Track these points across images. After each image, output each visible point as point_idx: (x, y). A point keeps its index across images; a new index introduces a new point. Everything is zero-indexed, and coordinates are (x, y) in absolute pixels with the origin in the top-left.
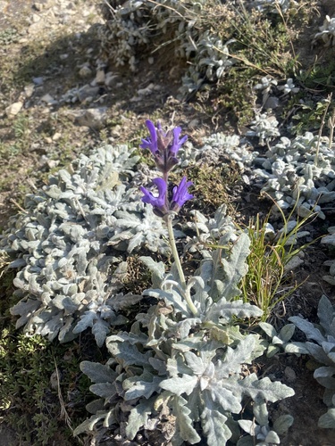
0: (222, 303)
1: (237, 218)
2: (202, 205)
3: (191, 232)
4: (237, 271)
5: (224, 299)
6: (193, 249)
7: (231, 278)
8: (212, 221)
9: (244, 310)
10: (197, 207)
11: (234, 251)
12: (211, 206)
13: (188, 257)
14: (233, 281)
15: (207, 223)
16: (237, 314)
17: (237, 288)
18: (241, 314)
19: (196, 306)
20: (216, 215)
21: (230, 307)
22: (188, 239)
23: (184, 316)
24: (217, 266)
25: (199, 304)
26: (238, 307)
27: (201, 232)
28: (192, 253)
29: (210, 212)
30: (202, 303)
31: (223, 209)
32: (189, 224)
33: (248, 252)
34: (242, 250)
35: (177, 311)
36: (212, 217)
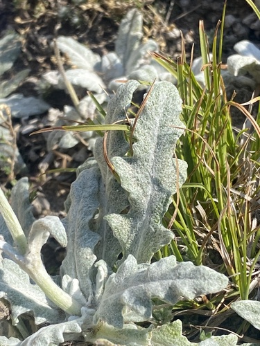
0: (126, 273)
1: (171, 42)
2: (82, 22)
3: (58, 97)
4: (157, 183)
5: (131, 262)
6: (70, 141)
7: (144, 202)
8: (111, 58)
9: (178, 283)
10: (68, 30)
11: (140, 133)
12: (105, 19)
13: (61, 161)
14: (152, 211)
15: (98, 68)
16: (162, 295)
17: (162, 228)
18: (172, 293)
19: (68, 291)
20: (118, 43)
21: (144, 278)
22: (54, 114)
23: (39, 320)
24: (108, 179)
25: (76, 282)
26: (163, 277)
27: (82, 92)
28: (68, 151)
29: (107, 36)
30: (82, 279)
31: (133, 25)
32: (51, 77)
33: (181, 128)
34: (162, 126)
35: (19, 310)
36: (111, 48)
